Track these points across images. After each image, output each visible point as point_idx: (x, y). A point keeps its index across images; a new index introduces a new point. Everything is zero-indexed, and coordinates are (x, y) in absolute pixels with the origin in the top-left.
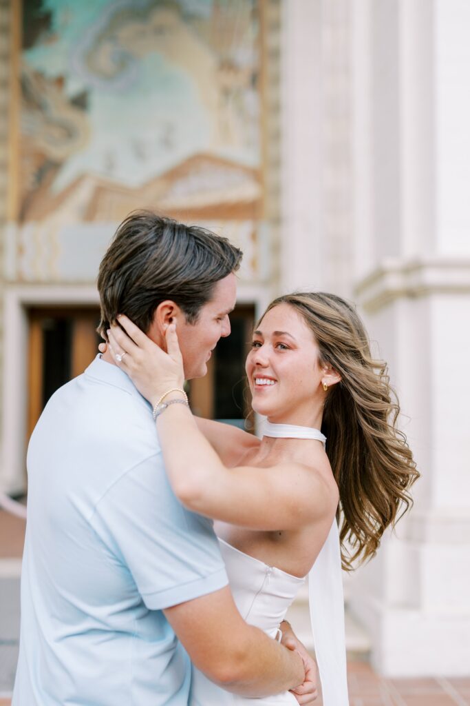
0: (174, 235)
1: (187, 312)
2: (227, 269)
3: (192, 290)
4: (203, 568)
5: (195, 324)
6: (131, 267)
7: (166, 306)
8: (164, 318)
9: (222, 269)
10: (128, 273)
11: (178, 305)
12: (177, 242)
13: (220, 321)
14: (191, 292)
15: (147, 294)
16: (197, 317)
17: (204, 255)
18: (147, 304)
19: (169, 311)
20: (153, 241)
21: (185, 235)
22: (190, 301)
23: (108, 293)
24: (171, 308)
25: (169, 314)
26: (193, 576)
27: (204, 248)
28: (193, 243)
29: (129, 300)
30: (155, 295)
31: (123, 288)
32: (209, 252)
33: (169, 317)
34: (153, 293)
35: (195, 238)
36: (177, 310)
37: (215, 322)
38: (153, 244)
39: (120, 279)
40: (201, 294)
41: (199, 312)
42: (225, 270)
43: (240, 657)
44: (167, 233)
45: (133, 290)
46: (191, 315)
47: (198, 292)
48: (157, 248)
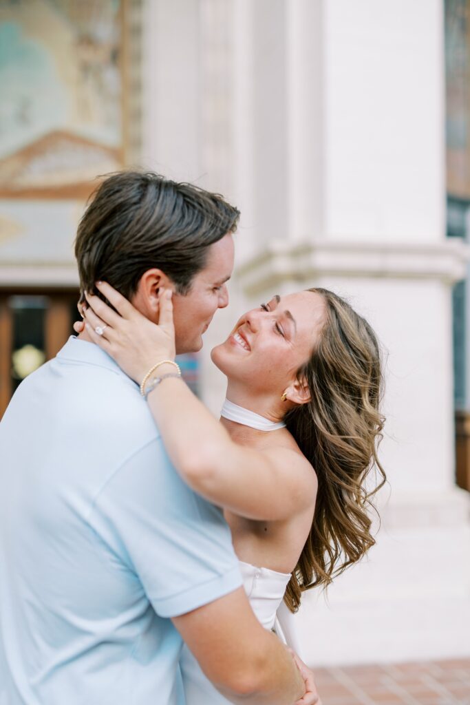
0: (160, 194)
1: (176, 281)
2: (221, 229)
3: (181, 256)
4: (219, 565)
5: (186, 295)
6: (111, 230)
7: (151, 276)
8: (150, 288)
9: (216, 231)
10: (107, 237)
11: (166, 274)
12: (163, 201)
13: (217, 291)
14: (180, 258)
15: (130, 261)
16: (189, 287)
17: (194, 213)
18: (131, 272)
19: (155, 281)
20: (135, 200)
21: (172, 193)
22: (179, 269)
23: (85, 260)
24: (158, 278)
25: (155, 285)
26: (208, 575)
27: (194, 206)
28: (180, 201)
29: (109, 267)
30: (139, 263)
31: (101, 254)
32: (199, 211)
33: (156, 287)
34: (137, 260)
35: (184, 195)
36: (165, 279)
37: (211, 292)
38: (135, 204)
39: (98, 243)
40: (192, 261)
41: (191, 281)
42: (219, 232)
43: (261, 664)
44: (152, 190)
45: (114, 257)
46: (181, 284)
47: (189, 259)
48: (140, 208)
